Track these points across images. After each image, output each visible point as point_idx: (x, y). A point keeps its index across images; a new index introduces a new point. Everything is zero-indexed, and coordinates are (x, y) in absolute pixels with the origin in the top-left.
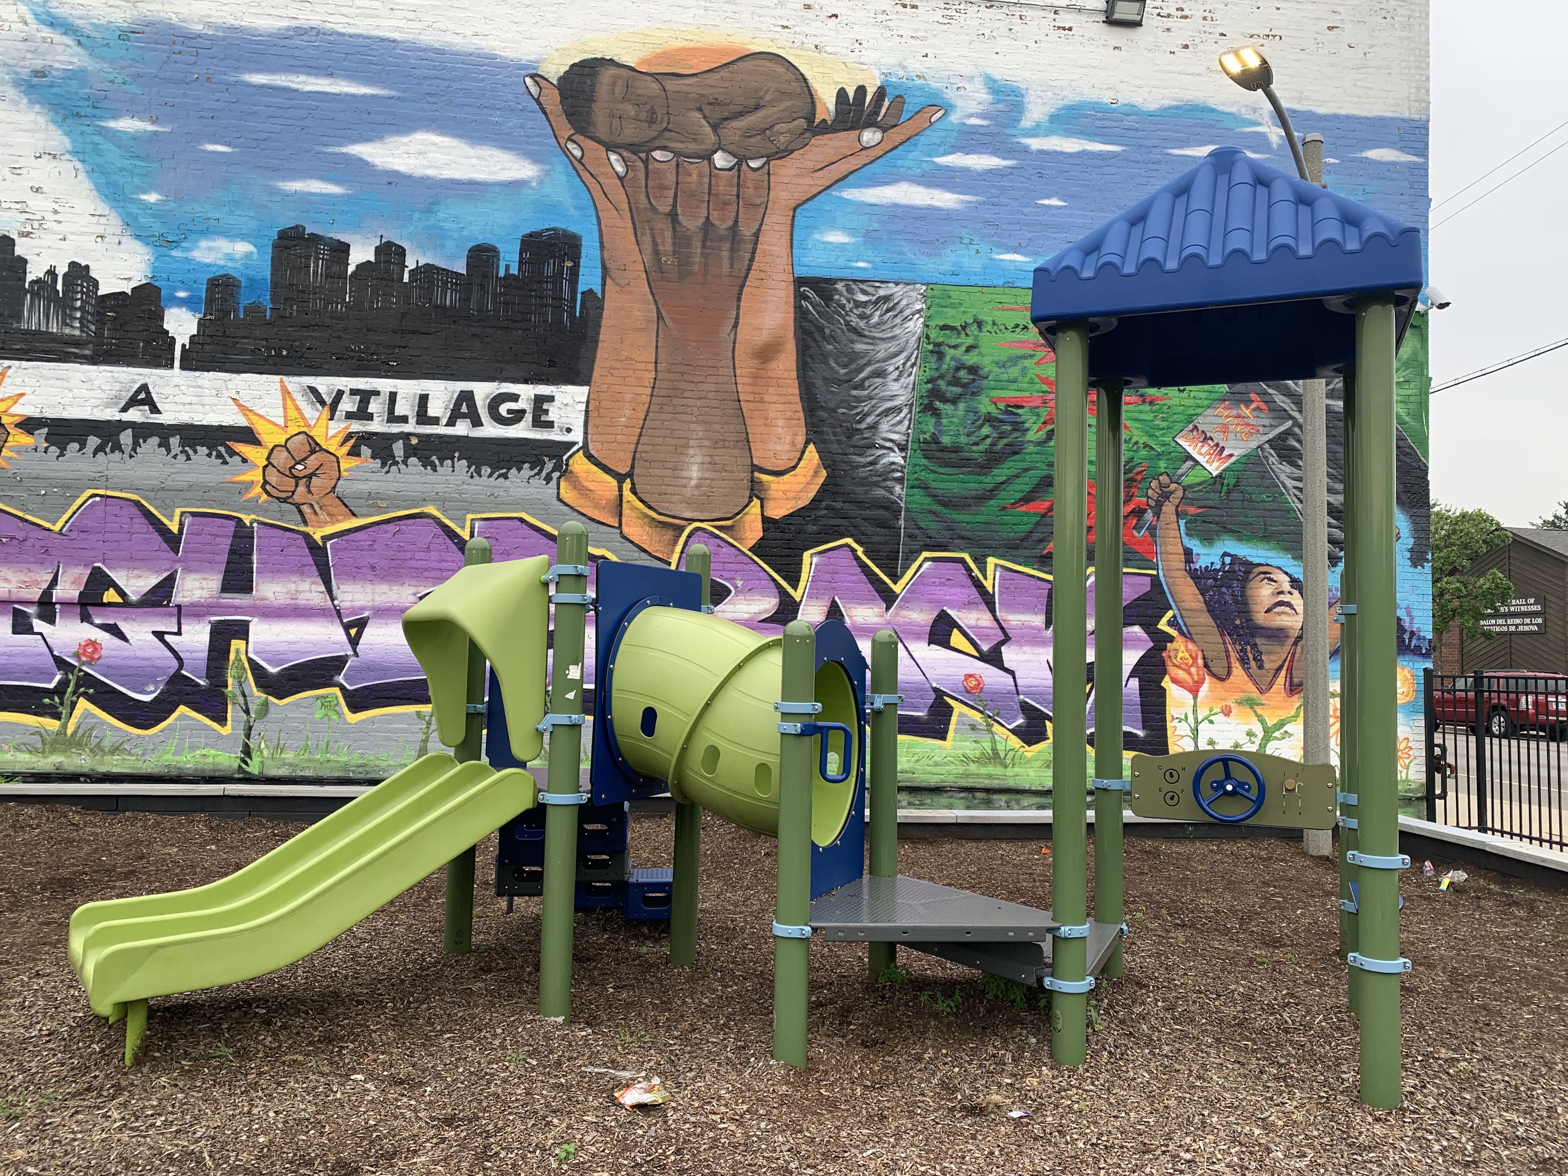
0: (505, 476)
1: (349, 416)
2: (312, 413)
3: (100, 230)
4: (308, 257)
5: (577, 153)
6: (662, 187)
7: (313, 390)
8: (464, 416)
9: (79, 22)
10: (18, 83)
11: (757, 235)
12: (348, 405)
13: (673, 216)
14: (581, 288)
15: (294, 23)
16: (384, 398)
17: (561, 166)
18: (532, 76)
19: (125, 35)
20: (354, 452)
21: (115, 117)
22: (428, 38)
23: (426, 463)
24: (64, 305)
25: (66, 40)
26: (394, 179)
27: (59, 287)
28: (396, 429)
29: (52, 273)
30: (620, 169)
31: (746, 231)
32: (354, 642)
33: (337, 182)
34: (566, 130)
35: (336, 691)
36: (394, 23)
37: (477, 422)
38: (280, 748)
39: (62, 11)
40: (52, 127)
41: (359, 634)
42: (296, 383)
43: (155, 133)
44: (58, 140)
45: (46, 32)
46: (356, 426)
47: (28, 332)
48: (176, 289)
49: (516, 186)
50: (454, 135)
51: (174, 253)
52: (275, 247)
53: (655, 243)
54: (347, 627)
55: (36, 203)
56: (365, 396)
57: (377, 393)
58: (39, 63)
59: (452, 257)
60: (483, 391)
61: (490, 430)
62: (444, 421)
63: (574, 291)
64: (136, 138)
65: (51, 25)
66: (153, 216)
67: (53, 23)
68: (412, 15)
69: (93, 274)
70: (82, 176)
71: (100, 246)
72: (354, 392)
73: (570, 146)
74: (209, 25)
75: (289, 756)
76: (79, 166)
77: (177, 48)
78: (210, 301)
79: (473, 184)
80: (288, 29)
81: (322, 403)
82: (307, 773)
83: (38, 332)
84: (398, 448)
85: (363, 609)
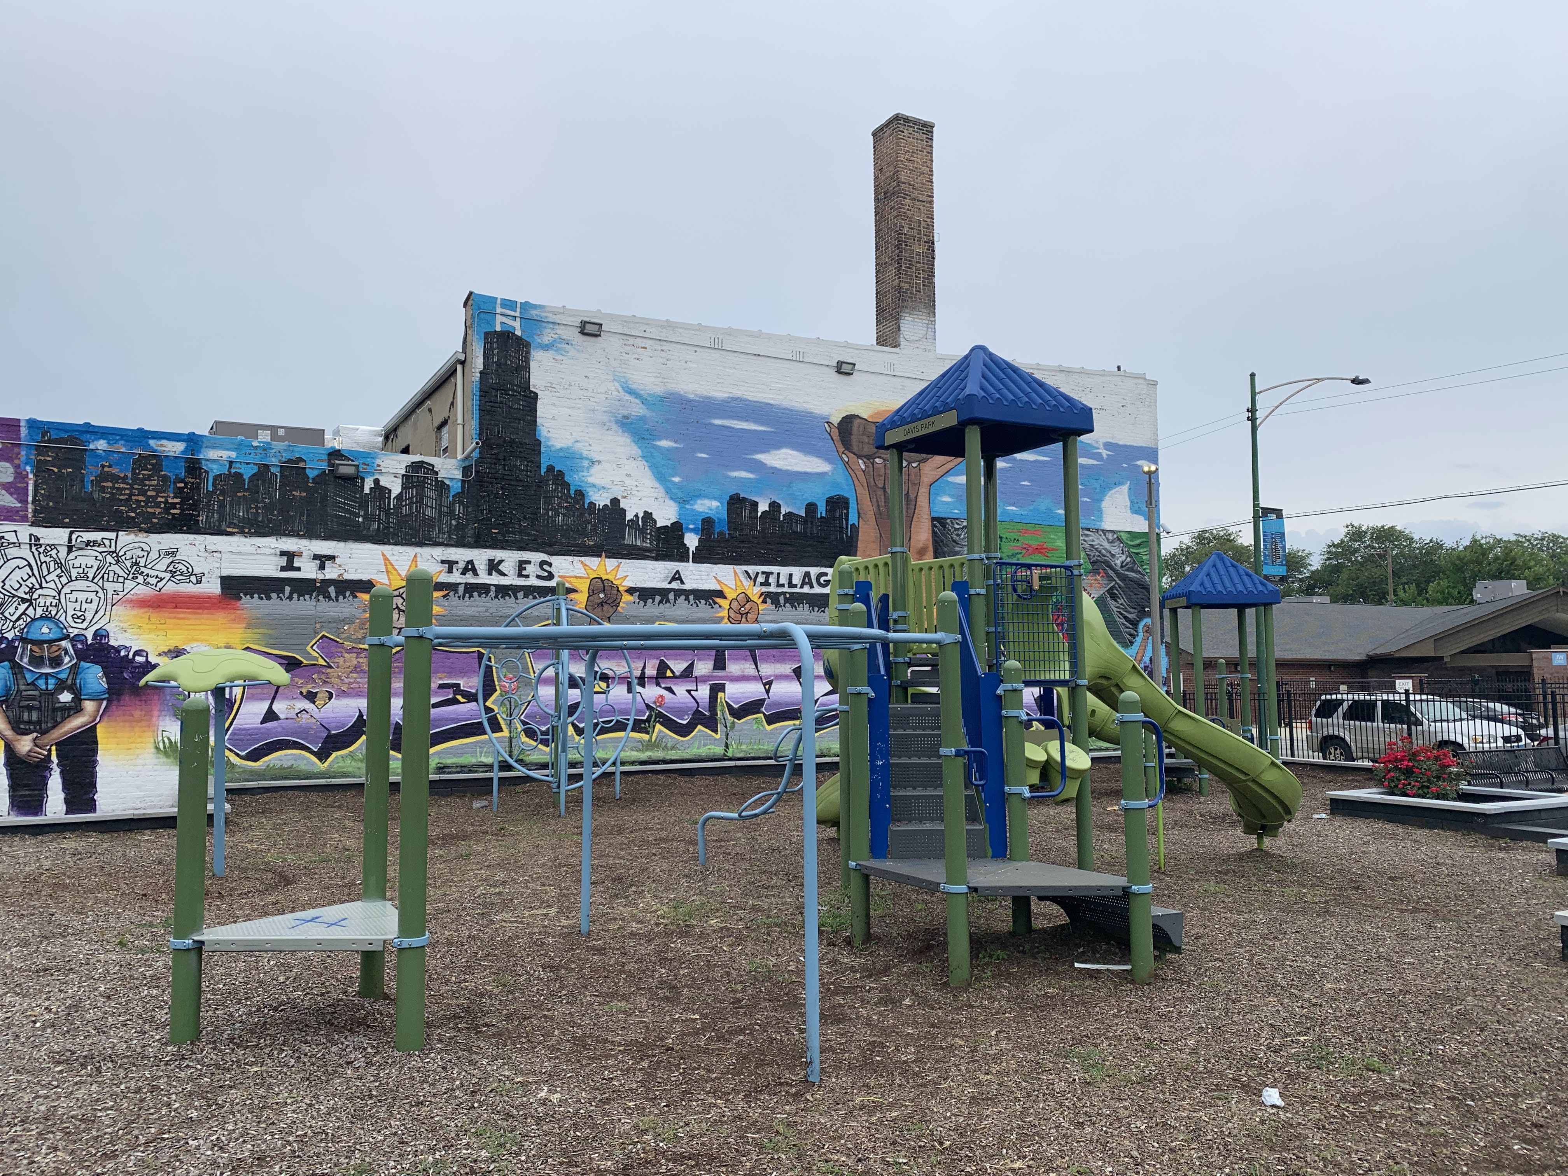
0: (823, 611)
1: (762, 584)
2: (747, 583)
3: (656, 495)
4: (742, 509)
5: (846, 459)
6: (880, 476)
7: (747, 572)
8: (807, 583)
9: (642, 392)
10: (617, 422)
11: (916, 497)
12: (761, 579)
13: (884, 488)
14: (850, 523)
15: (731, 395)
16: (775, 575)
17: (840, 465)
18: (827, 423)
19: (663, 399)
20: (764, 602)
21: (660, 440)
22: (785, 404)
23: (793, 606)
24: (642, 532)
25: (637, 401)
26: (775, 471)
27: (640, 523)
28: (780, 590)
29: (636, 516)
30: (863, 467)
31: (912, 496)
32: (768, 691)
33: (751, 472)
34: (841, 449)
35: (761, 715)
36: (771, 396)
37: (812, 587)
38: (740, 743)
39: (634, 386)
40: (633, 444)
41: (770, 688)
42: (740, 569)
43: (677, 448)
44: (636, 451)
45: (628, 397)
46: (765, 589)
47: (628, 545)
48: (689, 524)
49: (823, 474)
50: (798, 451)
51: (687, 506)
52: (728, 503)
53: (877, 502)
54: (764, 685)
55: (629, 482)
56: (768, 574)
57: (772, 573)
58: (625, 412)
59: (799, 509)
60: (814, 571)
61: (817, 590)
62: (799, 586)
63: (847, 524)
64: (669, 450)
65: (630, 393)
66: (678, 488)
67: (631, 392)
68: (778, 392)
69: (654, 517)
70: (647, 468)
71: (657, 503)
72: (763, 573)
73: (844, 456)
74: (696, 395)
75: (744, 747)
76: (645, 463)
77: (684, 406)
78: (703, 530)
79: (806, 473)
80: (729, 398)
81: (750, 578)
82: (752, 755)
83: (632, 545)
84: (782, 599)
85: (771, 676)
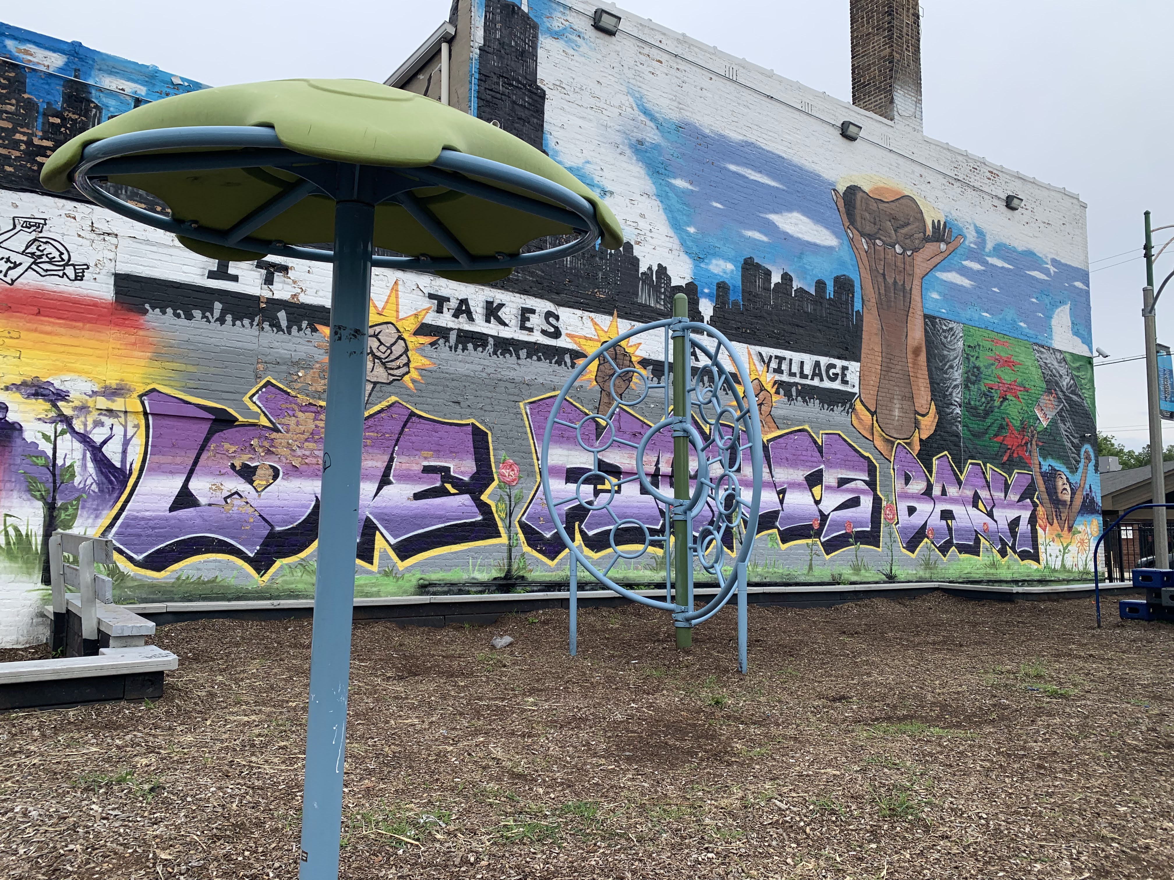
0: (832, 410)
1: (775, 371)
2: (761, 368)
3: (670, 245)
4: (755, 277)
5: (851, 235)
6: (881, 260)
7: (760, 354)
8: (817, 375)
9: (658, 115)
10: (631, 146)
11: (911, 290)
12: (774, 365)
13: (884, 275)
14: (855, 309)
15: (745, 139)
16: (788, 361)
17: (846, 242)
18: (834, 190)
19: (679, 127)
20: (777, 392)
21: (675, 178)
22: (796, 160)
23: (805, 401)
24: (656, 289)
25: (652, 124)
26: (787, 237)
27: (654, 279)
28: (792, 380)
29: (650, 269)
30: (866, 247)
31: (908, 288)
32: (782, 502)
33: (766, 235)
34: (847, 224)
35: (776, 530)
36: (781, 147)
37: (822, 380)
38: (756, 565)
39: (648, 106)
40: (647, 178)
41: (783, 497)
42: (755, 349)
43: (692, 191)
44: (649, 186)
45: (642, 117)
46: (777, 377)
47: (641, 305)
48: (704, 288)
49: (830, 248)
50: (808, 217)
51: (702, 265)
52: (742, 268)
53: (879, 289)
54: (778, 493)
55: (643, 224)
56: (781, 359)
57: (785, 359)
58: (640, 136)
59: (809, 285)
60: (824, 361)
61: (827, 384)
62: (810, 377)
63: (853, 311)
64: (684, 192)
65: (645, 113)
66: (693, 241)
67: (646, 112)
68: (789, 145)
69: (669, 272)
70: (661, 211)
71: (670, 256)
72: (777, 357)
73: (849, 231)
74: (712, 131)
75: (759, 570)
76: (660, 205)
77: (699, 141)
78: (718, 296)
79: (815, 245)
80: (743, 141)
81: (764, 362)
82: (768, 580)
83: (645, 306)
84: (794, 390)
85: (784, 483)
